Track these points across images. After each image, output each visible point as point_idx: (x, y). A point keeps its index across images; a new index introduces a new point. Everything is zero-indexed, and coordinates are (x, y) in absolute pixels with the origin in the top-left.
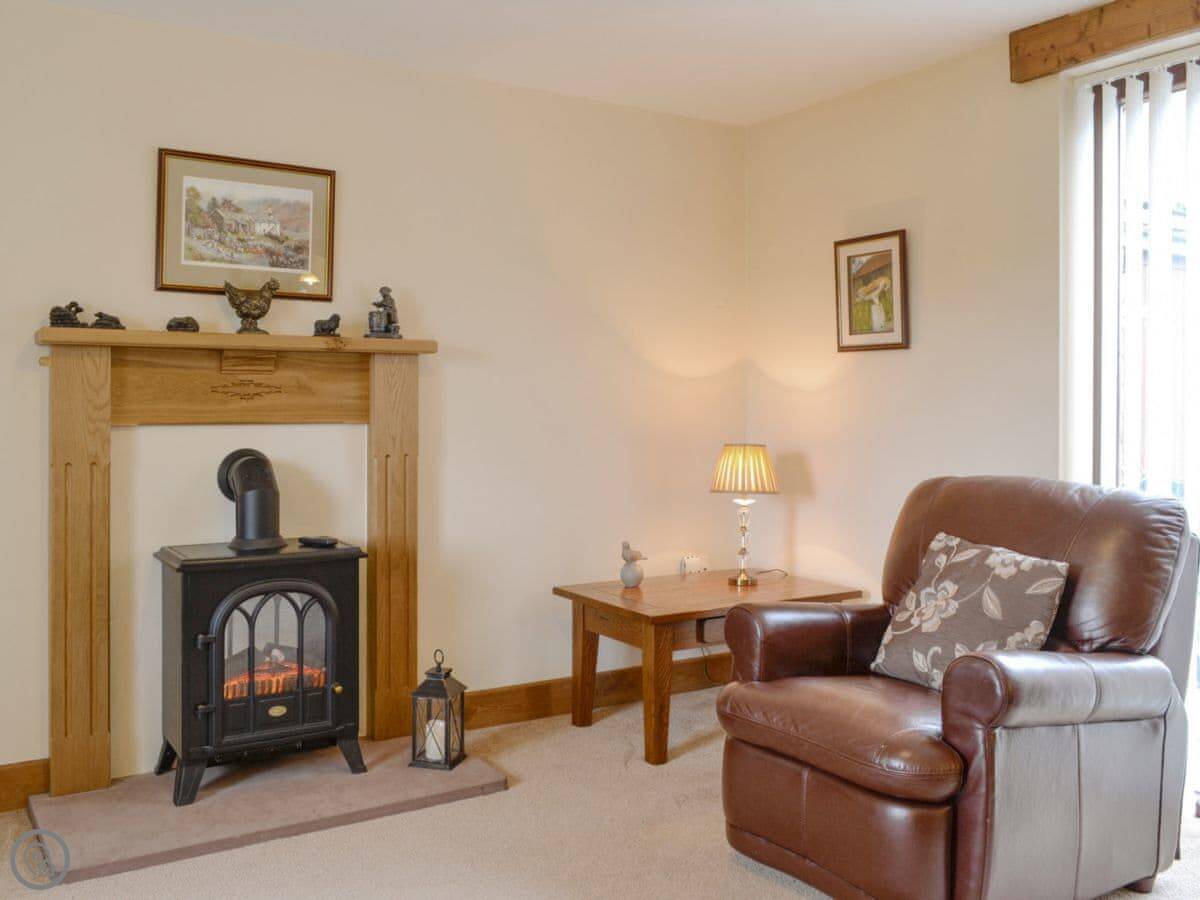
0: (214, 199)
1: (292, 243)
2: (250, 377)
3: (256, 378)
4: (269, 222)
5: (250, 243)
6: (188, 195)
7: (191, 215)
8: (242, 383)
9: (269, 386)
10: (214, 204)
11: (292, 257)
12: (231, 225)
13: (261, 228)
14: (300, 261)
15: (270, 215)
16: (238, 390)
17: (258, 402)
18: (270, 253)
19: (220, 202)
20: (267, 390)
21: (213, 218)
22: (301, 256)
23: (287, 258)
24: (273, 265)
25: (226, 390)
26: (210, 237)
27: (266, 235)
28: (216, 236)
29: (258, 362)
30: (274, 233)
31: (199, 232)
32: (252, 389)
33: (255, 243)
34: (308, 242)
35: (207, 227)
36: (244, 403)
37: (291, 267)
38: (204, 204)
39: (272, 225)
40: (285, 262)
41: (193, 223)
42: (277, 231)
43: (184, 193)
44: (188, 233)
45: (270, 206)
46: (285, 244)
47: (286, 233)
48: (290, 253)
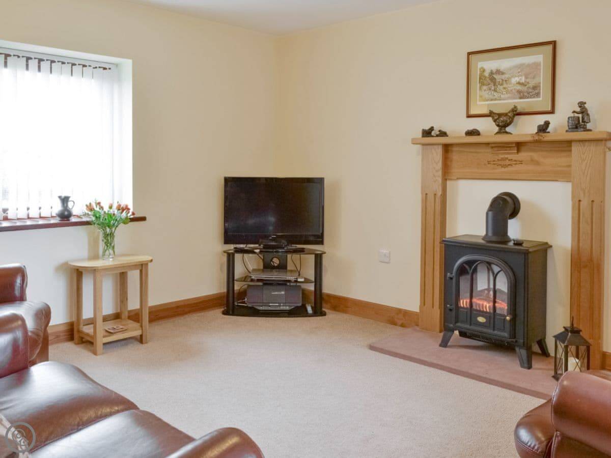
0: (492, 71)
1: (531, 85)
2: (506, 156)
3: (510, 157)
4: (519, 76)
5: (509, 89)
6: (480, 71)
7: (481, 80)
8: (503, 159)
9: (515, 161)
10: (492, 73)
11: (531, 92)
12: (499, 82)
13: (515, 80)
14: (536, 93)
15: (519, 72)
16: (500, 163)
17: (510, 169)
18: (519, 92)
19: (494, 71)
20: (514, 163)
21: (492, 80)
22: (536, 91)
23: (528, 93)
24: (521, 98)
25: (495, 163)
26: (490, 89)
27: (517, 83)
28: (493, 88)
29: (508, 149)
30: (521, 82)
31: (485, 88)
32: (507, 162)
33: (512, 88)
34: (540, 83)
35: (489, 84)
36: (503, 170)
37: (531, 98)
38: (487, 74)
39: (520, 77)
40: (527, 95)
41: (482, 84)
42: (523, 80)
43: (478, 70)
44: (480, 89)
45: (520, 68)
46: (527, 86)
47: (528, 80)
48: (530, 90)
